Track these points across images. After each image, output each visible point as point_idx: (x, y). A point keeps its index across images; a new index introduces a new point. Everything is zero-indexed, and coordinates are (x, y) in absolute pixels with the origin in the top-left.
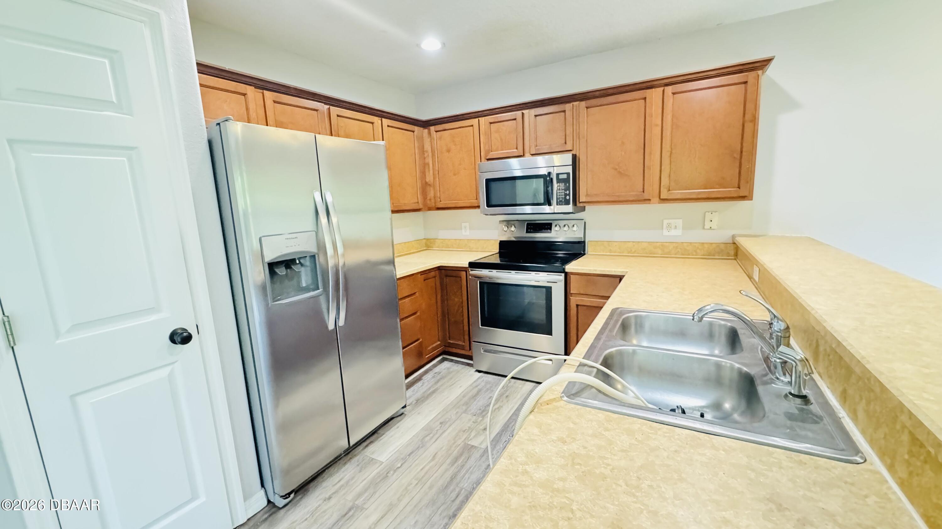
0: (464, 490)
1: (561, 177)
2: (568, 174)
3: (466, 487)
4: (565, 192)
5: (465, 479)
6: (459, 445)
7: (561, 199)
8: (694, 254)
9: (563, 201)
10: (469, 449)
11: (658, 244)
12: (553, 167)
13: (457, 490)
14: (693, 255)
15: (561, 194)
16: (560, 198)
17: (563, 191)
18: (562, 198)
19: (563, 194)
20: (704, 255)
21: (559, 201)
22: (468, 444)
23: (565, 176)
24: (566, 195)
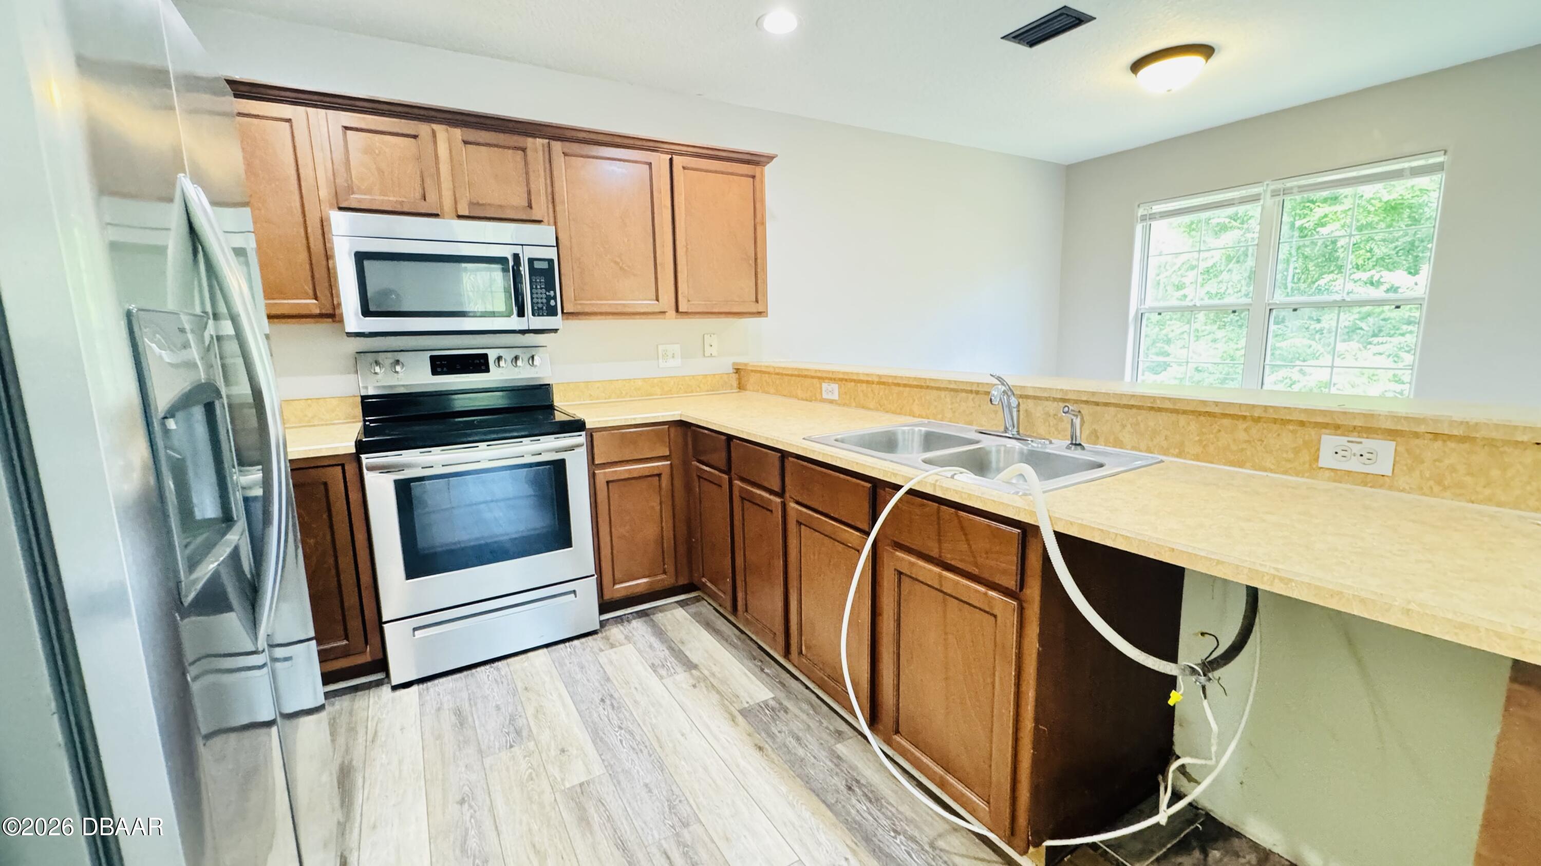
0: (663, 842)
1: (537, 265)
2: (551, 261)
3: (659, 834)
4: (547, 293)
5: (643, 829)
6: (555, 800)
7: (540, 306)
8: (698, 389)
9: (544, 308)
10: (582, 793)
11: (656, 381)
12: (522, 245)
13: (654, 850)
14: (697, 392)
15: (540, 296)
16: (538, 303)
17: (544, 291)
18: (542, 303)
19: (544, 296)
20: (708, 391)
21: (536, 308)
22: (568, 789)
23: (545, 265)
24: (549, 298)
